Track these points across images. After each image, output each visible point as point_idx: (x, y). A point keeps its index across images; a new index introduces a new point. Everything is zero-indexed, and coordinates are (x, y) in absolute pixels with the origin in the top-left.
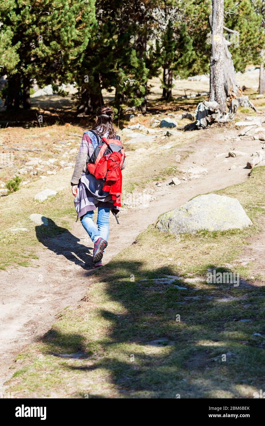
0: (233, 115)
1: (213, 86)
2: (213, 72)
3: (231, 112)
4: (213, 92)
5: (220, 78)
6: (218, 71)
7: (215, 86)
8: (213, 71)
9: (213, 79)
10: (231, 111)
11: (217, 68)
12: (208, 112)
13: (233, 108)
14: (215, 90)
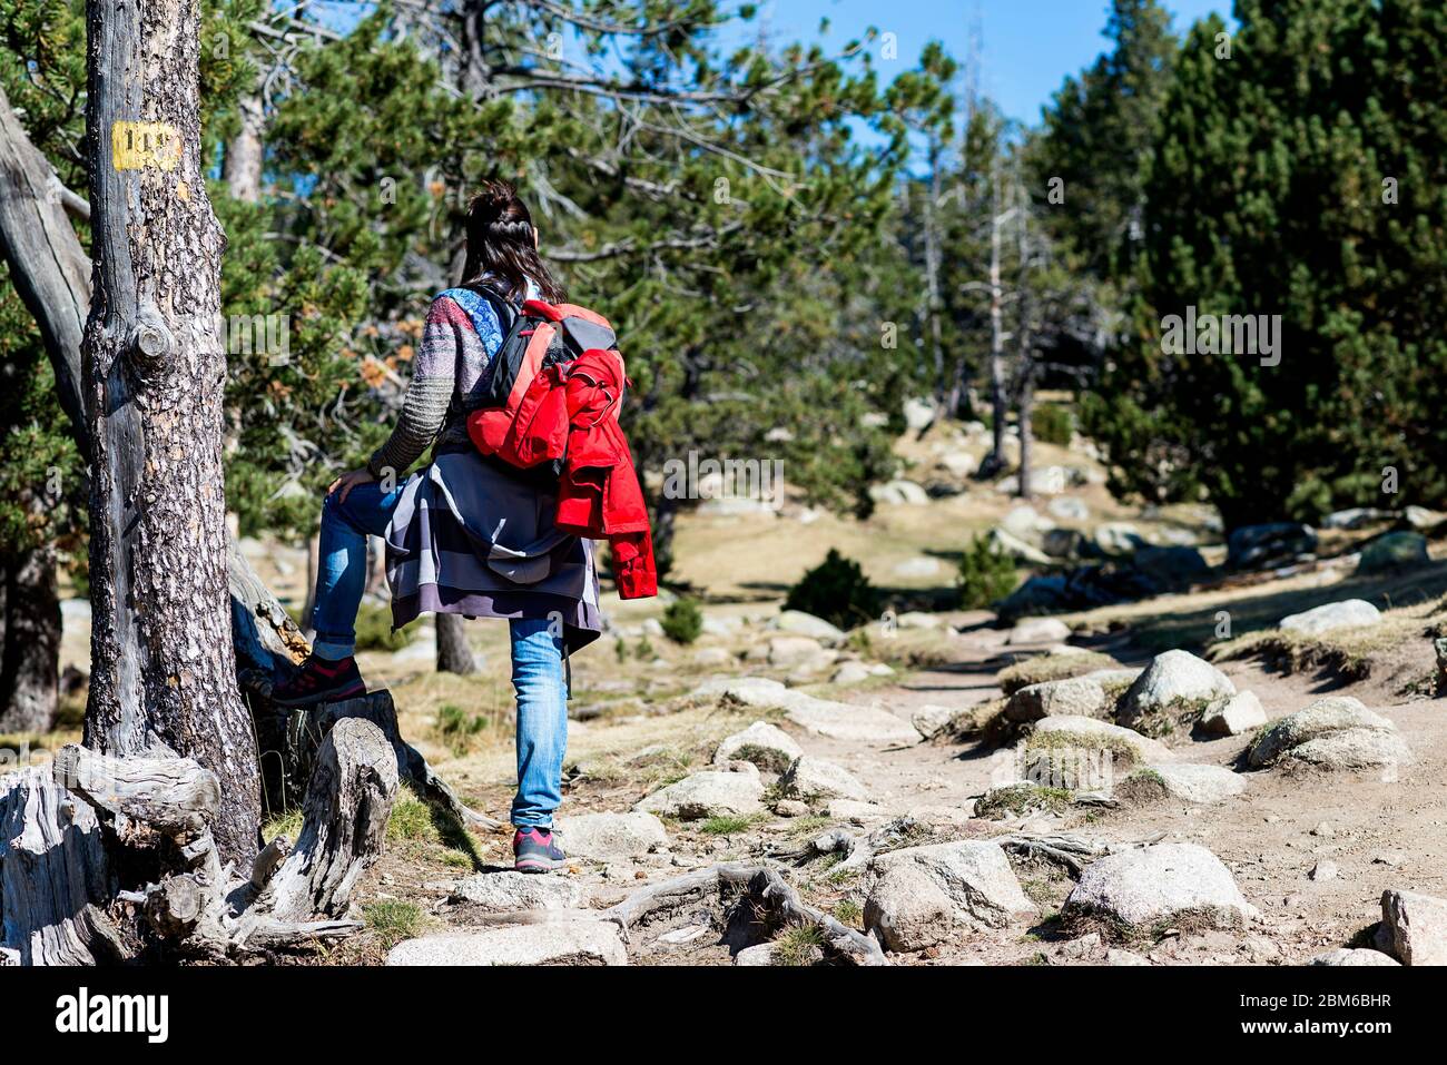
0: (348, 877)
1: (130, 602)
2: (128, 471)
3: (331, 846)
4: (132, 659)
5: (194, 521)
6: (177, 454)
7: (148, 605)
8: (125, 455)
9: (129, 529)
10: (323, 831)
11: (164, 425)
12: (100, 857)
13: (346, 806)
14: (151, 643)
